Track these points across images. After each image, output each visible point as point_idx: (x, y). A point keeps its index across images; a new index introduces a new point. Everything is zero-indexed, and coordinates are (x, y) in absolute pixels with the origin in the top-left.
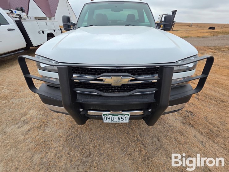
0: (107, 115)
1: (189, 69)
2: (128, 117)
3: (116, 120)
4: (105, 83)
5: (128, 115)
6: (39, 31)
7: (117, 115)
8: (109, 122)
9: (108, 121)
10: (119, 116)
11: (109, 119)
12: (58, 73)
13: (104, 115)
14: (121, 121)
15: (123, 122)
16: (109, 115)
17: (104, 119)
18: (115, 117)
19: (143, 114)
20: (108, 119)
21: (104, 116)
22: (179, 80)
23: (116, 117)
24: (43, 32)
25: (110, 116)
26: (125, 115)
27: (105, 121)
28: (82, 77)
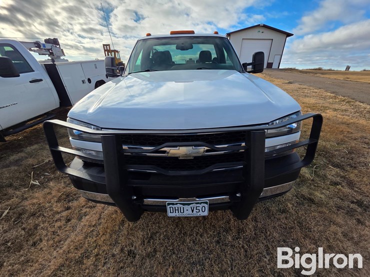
0: (173, 204)
1: (291, 132)
2: (207, 206)
3: (187, 211)
4: (169, 155)
5: (206, 203)
6: (83, 80)
7: (189, 204)
8: (178, 215)
9: (176, 214)
10: (191, 205)
11: (177, 211)
12: (101, 144)
13: (169, 204)
14: (195, 214)
15: (198, 215)
16: (177, 204)
17: (169, 212)
18: (186, 207)
19: (229, 201)
20: (175, 210)
21: (169, 206)
22: (278, 147)
23: (188, 207)
24: (89, 81)
25: (179, 205)
26: (202, 203)
27: (170, 215)
28: (136, 148)
